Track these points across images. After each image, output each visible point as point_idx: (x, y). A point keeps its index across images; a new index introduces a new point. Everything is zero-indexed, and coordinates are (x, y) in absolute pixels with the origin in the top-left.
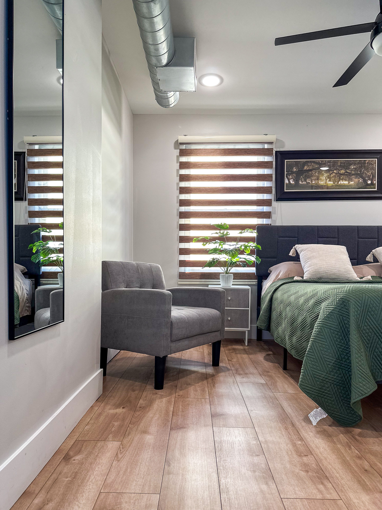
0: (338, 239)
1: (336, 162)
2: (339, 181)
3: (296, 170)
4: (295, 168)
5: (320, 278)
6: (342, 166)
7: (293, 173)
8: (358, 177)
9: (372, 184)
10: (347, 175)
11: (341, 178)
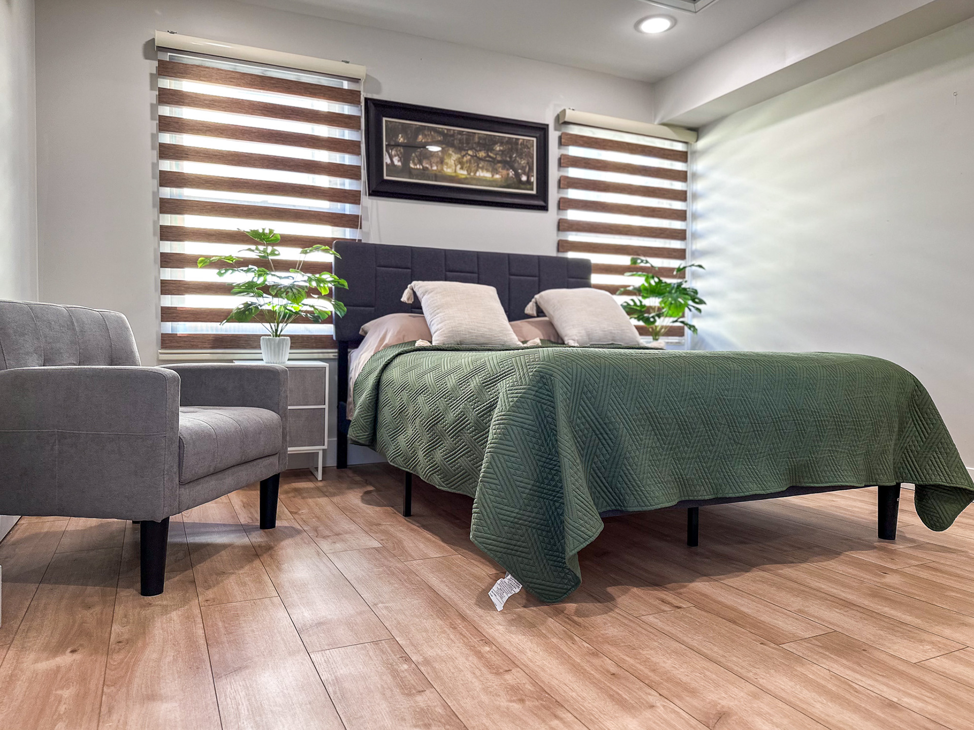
0: (478, 274)
1: (471, 136)
2: (477, 170)
3: (404, 140)
4: (402, 137)
5: (461, 343)
6: (481, 143)
7: (398, 145)
8: (507, 167)
9: (529, 182)
10: (488, 161)
11: (480, 165)
